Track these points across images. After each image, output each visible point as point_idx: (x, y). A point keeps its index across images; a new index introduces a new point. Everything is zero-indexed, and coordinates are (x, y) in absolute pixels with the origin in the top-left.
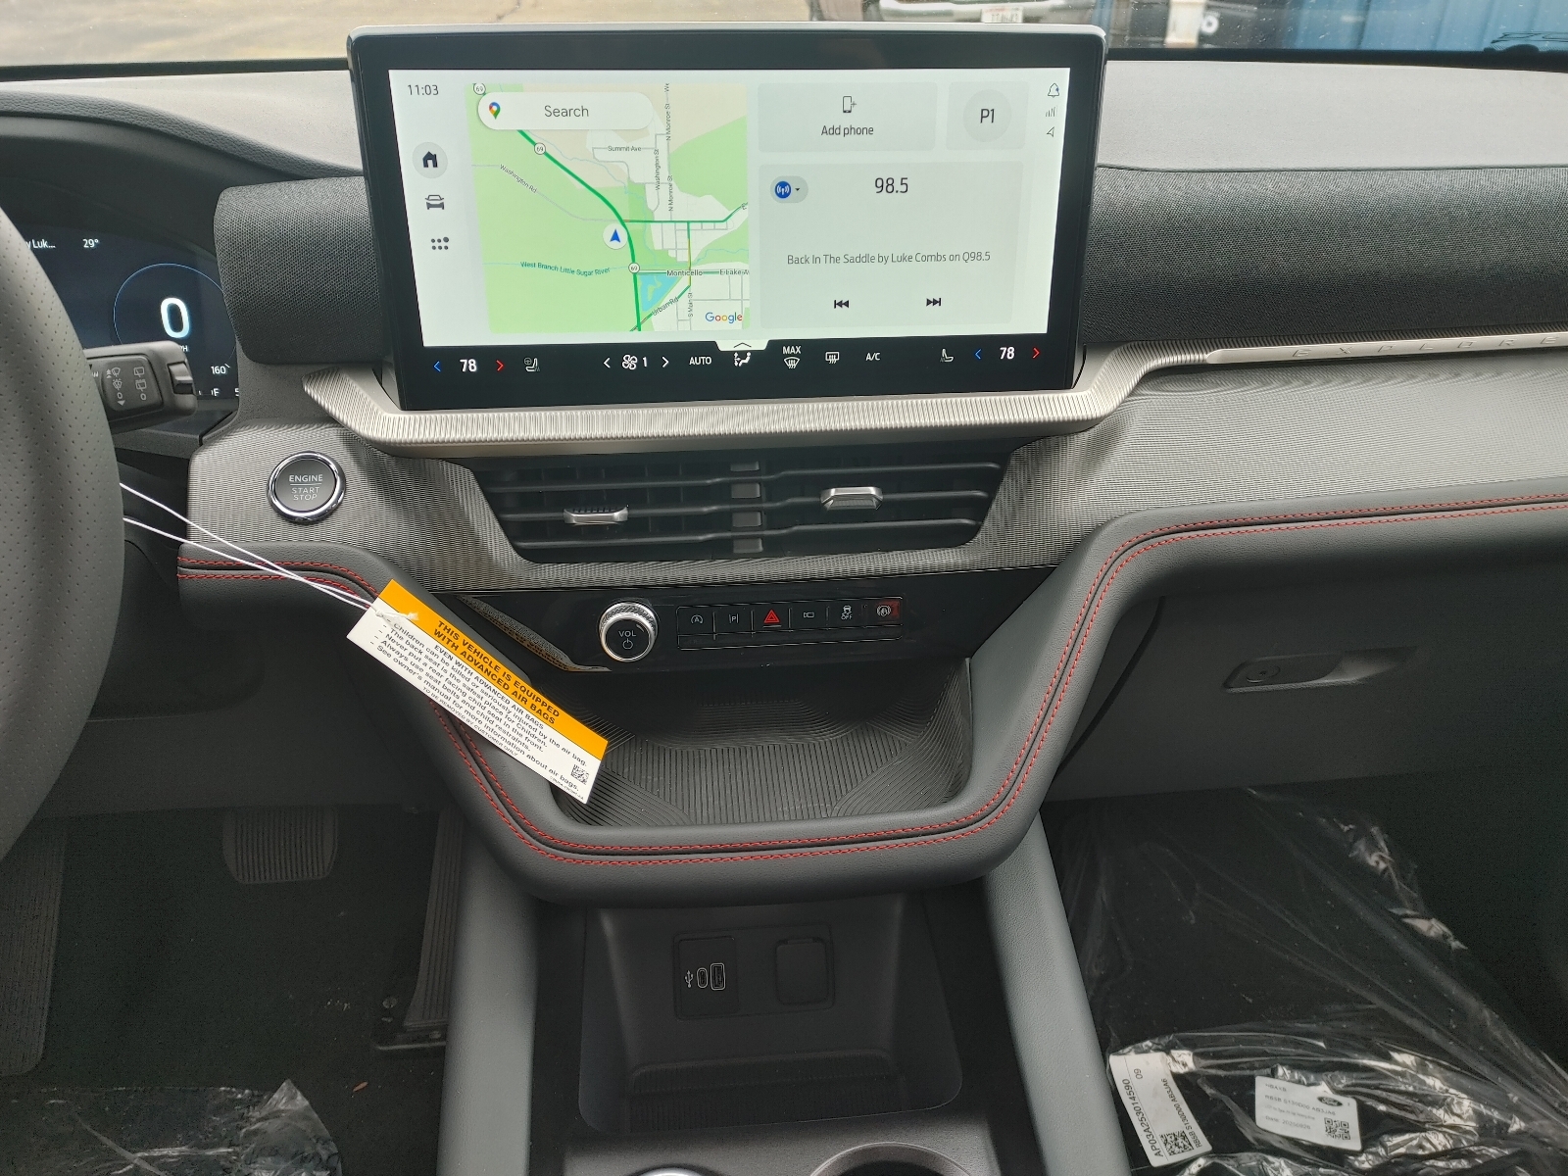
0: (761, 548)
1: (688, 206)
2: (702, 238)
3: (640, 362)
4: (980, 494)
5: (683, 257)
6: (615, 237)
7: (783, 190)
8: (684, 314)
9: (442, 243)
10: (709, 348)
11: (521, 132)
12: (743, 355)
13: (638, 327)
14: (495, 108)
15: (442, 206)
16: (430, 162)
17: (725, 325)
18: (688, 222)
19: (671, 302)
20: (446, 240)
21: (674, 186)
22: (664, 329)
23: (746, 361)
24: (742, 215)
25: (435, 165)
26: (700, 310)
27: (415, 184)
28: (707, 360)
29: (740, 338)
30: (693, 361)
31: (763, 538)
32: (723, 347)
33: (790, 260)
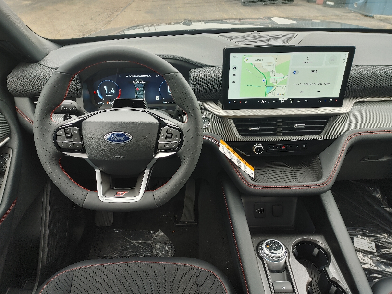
0: (281, 135)
1: (277, 75)
2: (279, 81)
3: (265, 102)
4: (323, 125)
5: (275, 84)
6: (264, 81)
7: (295, 72)
8: (274, 93)
9: (234, 82)
10: (277, 99)
11: (251, 63)
12: (283, 101)
13: (265, 96)
14: (247, 59)
15: (235, 76)
16: (235, 68)
17: (280, 95)
18: (277, 78)
19: (272, 91)
20: (235, 81)
21: (276, 72)
22: (270, 96)
23: (283, 102)
24: (287, 77)
25: (235, 69)
26: (277, 93)
27: (231, 71)
28: (276, 102)
29: (283, 97)
30: (274, 102)
31: (282, 133)
32: (279, 99)
33: (294, 84)
